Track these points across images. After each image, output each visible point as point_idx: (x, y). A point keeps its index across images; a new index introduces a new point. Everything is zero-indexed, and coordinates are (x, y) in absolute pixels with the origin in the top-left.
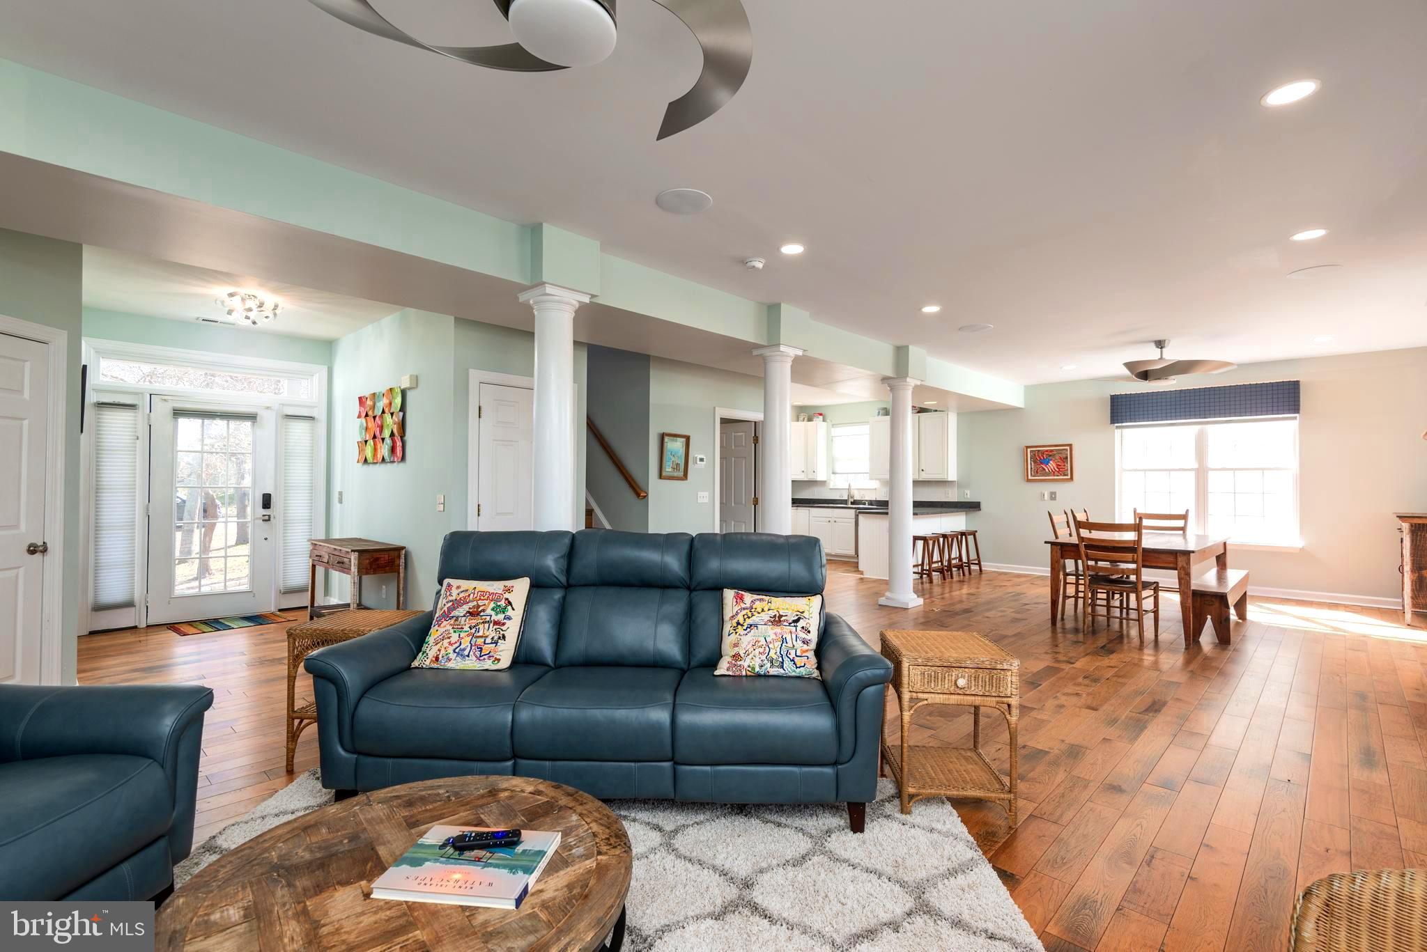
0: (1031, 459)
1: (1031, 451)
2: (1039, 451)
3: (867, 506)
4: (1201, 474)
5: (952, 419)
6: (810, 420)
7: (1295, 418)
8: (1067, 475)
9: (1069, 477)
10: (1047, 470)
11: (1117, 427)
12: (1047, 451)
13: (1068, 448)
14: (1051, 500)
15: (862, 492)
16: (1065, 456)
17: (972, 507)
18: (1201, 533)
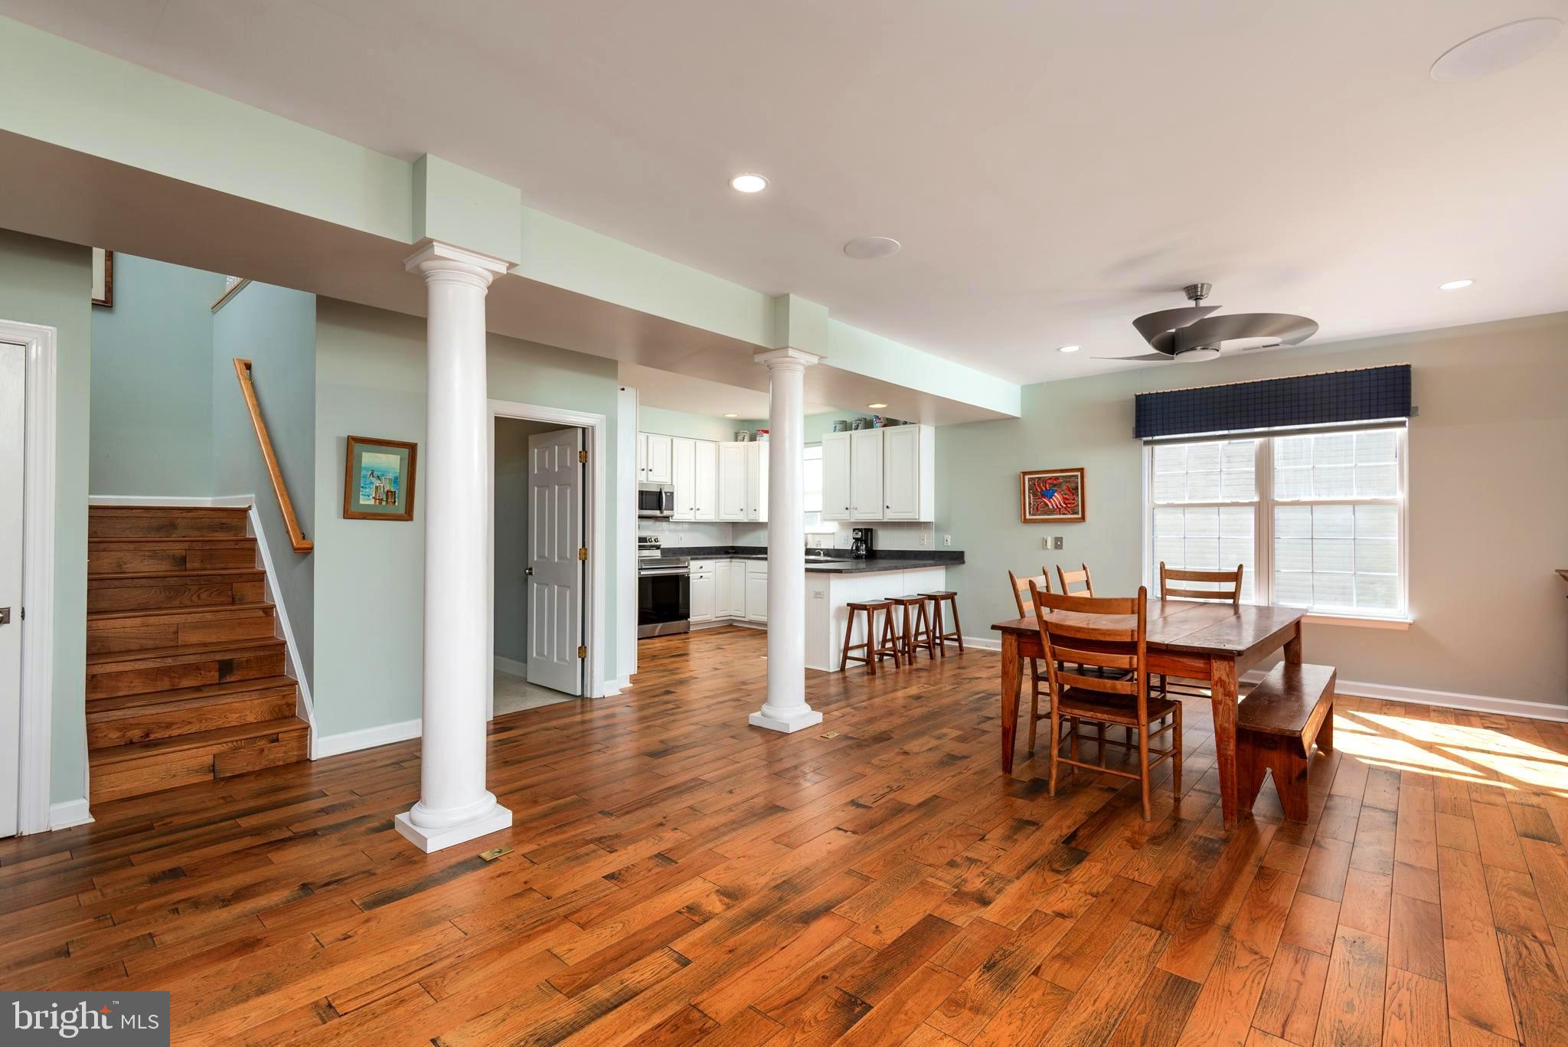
0: (1029, 490)
1: (1030, 479)
2: (1039, 478)
3: (822, 558)
4: (1264, 510)
5: (927, 435)
6: (753, 439)
7: (1402, 424)
8: (1077, 513)
9: (1080, 516)
10: (1051, 507)
11: (1146, 443)
12: (1050, 478)
13: (1079, 474)
14: (1056, 548)
15: (818, 538)
16: (1074, 485)
17: (952, 559)
18: (1263, 603)
